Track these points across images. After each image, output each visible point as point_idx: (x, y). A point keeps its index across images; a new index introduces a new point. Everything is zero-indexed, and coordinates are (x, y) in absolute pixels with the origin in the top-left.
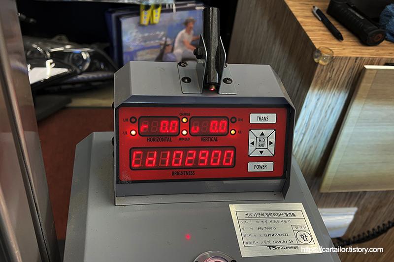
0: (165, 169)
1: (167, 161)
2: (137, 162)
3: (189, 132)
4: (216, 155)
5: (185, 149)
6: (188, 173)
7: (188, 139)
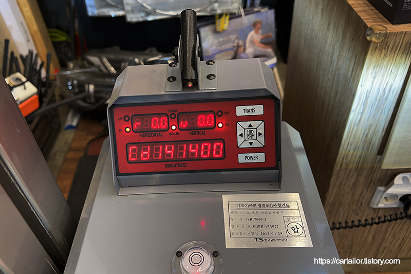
0: (159, 162)
1: (160, 154)
2: (133, 156)
3: (178, 127)
4: (206, 147)
5: (176, 142)
6: (180, 165)
7: (177, 134)
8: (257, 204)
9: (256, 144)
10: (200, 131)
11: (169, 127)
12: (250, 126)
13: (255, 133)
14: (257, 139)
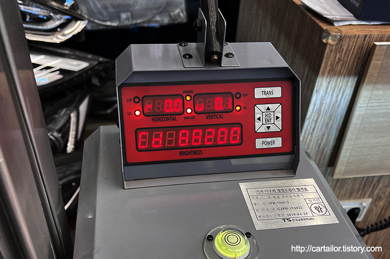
0: (171, 149)
1: (174, 141)
2: (144, 143)
3: (193, 110)
4: (223, 133)
5: (191, 127)
6: (195, 153)
7: (193, 118)
8: (276, 189)
9: (273, 129)
10: (217, 114)
11: (185, 111)
12: (268, 109)
13: (272, 116)
14: (274, 123)
